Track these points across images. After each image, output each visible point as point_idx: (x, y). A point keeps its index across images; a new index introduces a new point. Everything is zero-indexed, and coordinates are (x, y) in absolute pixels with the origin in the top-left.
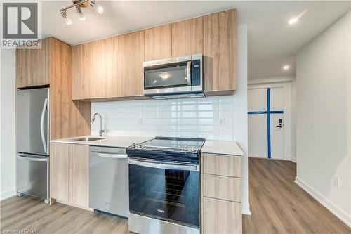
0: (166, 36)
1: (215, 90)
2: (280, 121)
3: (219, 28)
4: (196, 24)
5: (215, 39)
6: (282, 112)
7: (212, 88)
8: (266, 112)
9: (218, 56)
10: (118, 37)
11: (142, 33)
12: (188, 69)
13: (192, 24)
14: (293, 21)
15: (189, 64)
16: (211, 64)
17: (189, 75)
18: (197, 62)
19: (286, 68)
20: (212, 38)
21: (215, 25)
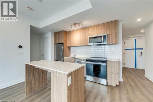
0: (95, 29)
1: (111, 43)
2: (141, 53)
3: (112, 26)
4: (105, 25)
5: (111, 29)
6: (142, 49)
7: (110, 43)
8: (134, 49)
9: (112, 34)
10: (81, 29)
11: (88, 28)
12: (103, 38)
13: (103, 25)
14: (139, 20)
15: (103, 36)
16: (110, 36)
17: (103, 39)
18: (105, 36)
19: (143, 31)
20: (110, 28)
21: (111, 25)
